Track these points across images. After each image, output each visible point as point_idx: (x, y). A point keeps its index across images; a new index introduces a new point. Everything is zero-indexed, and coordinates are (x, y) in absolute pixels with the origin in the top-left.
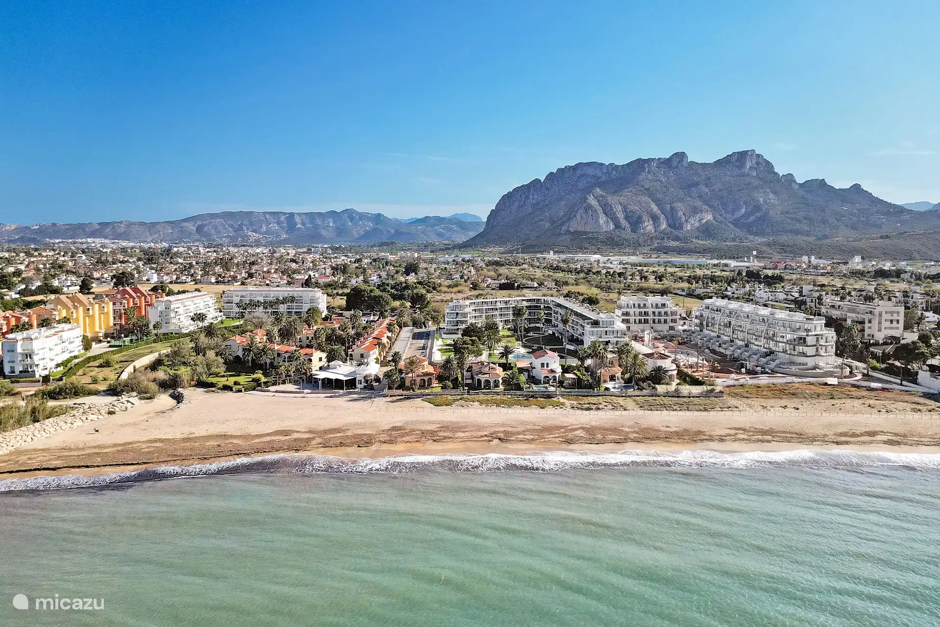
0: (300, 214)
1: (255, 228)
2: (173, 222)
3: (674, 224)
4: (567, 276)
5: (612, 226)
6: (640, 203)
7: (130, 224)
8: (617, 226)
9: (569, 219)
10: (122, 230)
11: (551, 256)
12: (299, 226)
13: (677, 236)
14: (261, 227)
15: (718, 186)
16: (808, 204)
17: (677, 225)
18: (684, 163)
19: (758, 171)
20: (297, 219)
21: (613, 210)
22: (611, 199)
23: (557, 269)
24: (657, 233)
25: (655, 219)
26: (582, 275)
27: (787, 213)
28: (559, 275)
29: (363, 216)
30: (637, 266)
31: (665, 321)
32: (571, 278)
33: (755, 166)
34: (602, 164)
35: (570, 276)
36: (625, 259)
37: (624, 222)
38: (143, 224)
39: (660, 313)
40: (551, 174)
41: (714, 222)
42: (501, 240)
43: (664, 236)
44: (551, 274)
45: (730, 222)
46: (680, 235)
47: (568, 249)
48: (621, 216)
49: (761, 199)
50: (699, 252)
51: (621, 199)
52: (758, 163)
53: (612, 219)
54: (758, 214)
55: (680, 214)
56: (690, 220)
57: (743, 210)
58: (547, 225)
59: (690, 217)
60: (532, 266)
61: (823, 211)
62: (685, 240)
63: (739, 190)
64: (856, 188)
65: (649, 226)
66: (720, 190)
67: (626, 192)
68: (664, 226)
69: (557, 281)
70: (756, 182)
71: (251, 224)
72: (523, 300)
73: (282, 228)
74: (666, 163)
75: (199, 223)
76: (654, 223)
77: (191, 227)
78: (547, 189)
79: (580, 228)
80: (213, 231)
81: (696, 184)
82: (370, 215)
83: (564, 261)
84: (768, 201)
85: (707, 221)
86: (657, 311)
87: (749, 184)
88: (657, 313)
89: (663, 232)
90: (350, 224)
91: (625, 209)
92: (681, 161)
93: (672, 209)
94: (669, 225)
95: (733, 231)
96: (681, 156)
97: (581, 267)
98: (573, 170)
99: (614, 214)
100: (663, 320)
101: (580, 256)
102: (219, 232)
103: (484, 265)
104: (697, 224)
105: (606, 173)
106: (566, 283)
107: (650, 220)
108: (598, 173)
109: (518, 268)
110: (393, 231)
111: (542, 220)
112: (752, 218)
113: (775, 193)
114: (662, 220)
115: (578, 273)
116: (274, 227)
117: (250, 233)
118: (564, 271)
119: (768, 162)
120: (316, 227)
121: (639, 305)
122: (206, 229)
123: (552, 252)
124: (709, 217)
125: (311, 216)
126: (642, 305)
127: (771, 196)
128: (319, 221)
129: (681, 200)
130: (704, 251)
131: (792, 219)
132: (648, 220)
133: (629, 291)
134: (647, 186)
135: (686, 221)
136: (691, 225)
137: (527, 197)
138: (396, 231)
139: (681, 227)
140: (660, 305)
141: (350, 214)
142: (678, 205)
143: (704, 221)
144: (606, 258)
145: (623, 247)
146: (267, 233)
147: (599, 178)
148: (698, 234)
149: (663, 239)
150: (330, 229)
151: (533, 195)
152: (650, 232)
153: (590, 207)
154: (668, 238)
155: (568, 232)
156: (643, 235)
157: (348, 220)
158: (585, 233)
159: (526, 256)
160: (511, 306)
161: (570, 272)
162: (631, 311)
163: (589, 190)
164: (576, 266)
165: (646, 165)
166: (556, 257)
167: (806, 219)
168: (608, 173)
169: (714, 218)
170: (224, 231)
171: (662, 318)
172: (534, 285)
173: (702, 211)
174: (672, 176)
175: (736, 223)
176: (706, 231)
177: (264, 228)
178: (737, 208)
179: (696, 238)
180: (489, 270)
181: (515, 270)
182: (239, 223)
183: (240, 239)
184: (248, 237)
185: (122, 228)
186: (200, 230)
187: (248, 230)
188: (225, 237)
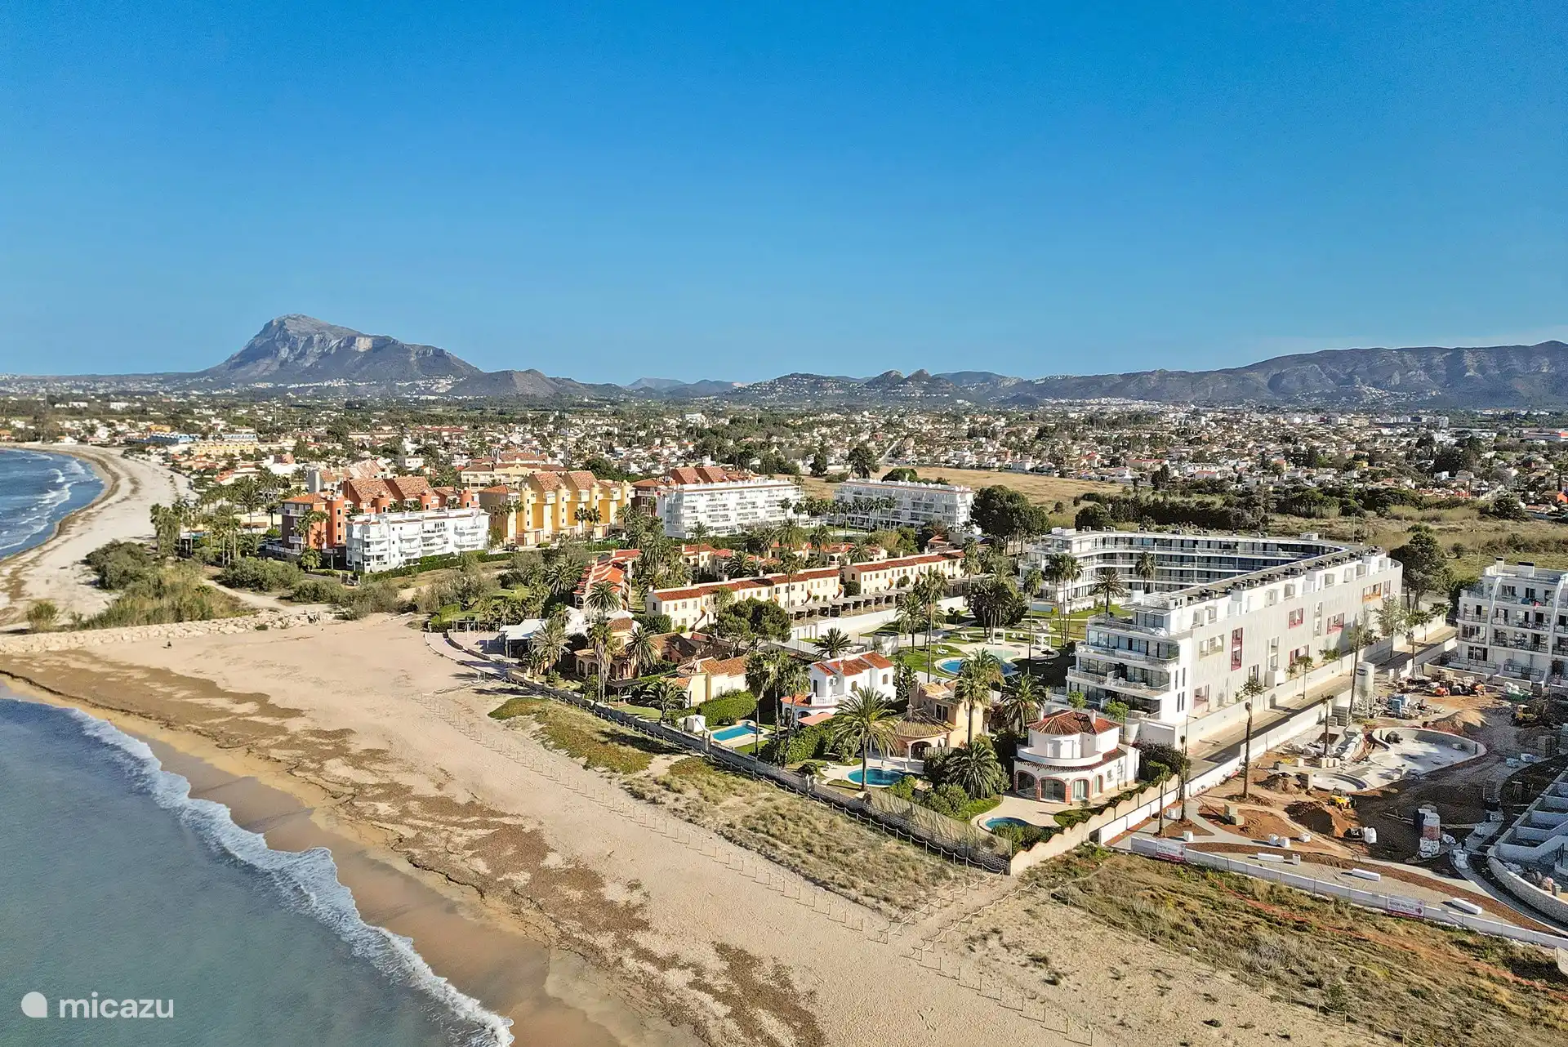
0: (1473, 351)
1: (1377, 378)
2: (1232, 371)
7: (1164, 376)
10: (1153, 385)
12: (1470, 373)
14: (1389, 377)
20: (1469, 360)
38: (1184, 375)
71: (1371, 371)
73: (1435, 377)
75: (1275, 371)
77: (1262, 379)
80: (1297, 386)
102: (1308, 388)
116: (1418, 376)
117: (1365, 388)
120: (1509, 375)
122: (1284, 382)
128: (1516, 363)
146: (1397, 388)
170: (1318, 384)
177: (1396, 379)
182: (1349, 370)
183: (1344, 399)
184: (1359, 394)
185: (1153, 382)
186: (1273, 384)
187: (1363, 382)
188: (1316, 395)
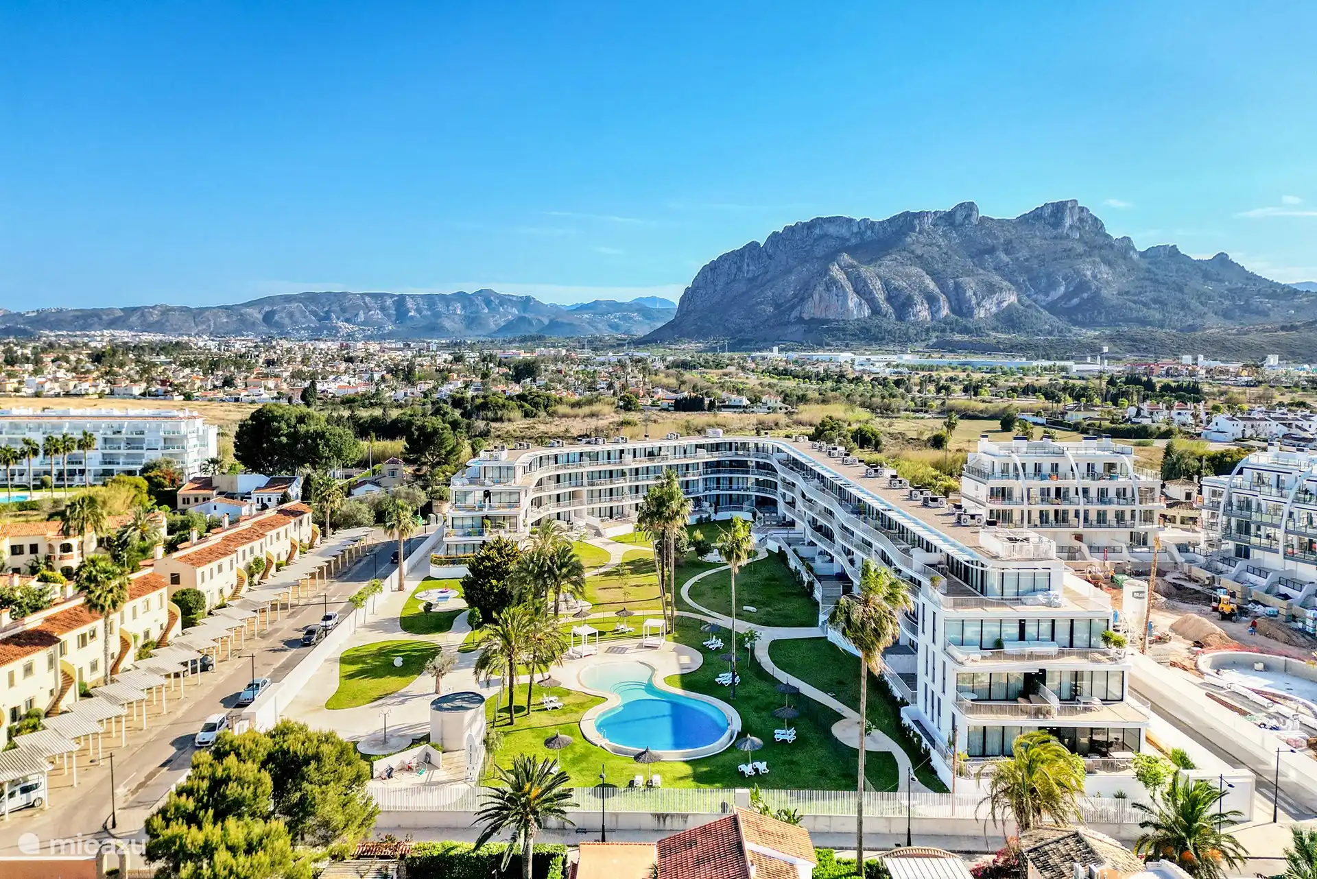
0: (413, 297)
1: (347, 315)
2: (227, 308)
3: (961, 308)
4: (802, 385)
5: (867, 312)
6: (908, 276)
7: (166, 311)
8: (876, 311)
9: (802, 300)
10: (155, 318)
11: (776, 356)
12: (412, 313)
13: (965, 326)
14: (357, 315)
15: (1023, 254)
16: (1157, 281)
17: (965, 310)
18: (974, 221)
19: (1082, 232)
20: (410, 304)
21: (868, 287)
22: (866, 271)
23: (785, 373)
24: (934, 322)
25: (931, 299)
26: (829, 384)
27: (1127, 293)
28: (790, 384)
29: (504, 300)
30: (917, 369)
31: (1120, 517)
32: (812, 389)
33: (1078, 224)
34: (850, 221)
35: (808, 385)
36: (894, 359)
37: (885, 306)
38: (184, 310)
39: (1103, 493)
40: (775, 234)
41: (1019, 306)
42: (699, 333)
43: (946, 326)
44: (775, 381)
45: (1043, 307)
46: (970, 325)
47: (801, 344)
48: (880, 296)
49: (1089, 273)
50: (1004, 350)
51: (881, 270)
52: (1081, 220)
53: (867, 300)
54: (1085, 295)
55: (969, 293)
56: (983, 303)
57: (1063, 289)
58: (769, 310)
59: (983, 298)
60: (743, 368)
61: (1181, 290)
62: (978, 331)
63: (1055, 259)
64: (1222, 259)
65: (922, 312)
66: (1027, 260)
67: (887, 261)
68: (945, 311)
69: (787, 395)
70: (1080, 248)
71: (344, 310)
72: (697, 446)
73: (388, 316)
74: (948, 219)
75: (267, 309)
76: (930, 308)
77: (256, 314)
78: (770, 257)
79: (820, 314)
80: (287, 321)
81: (992, 251)
82: (514, 299)
83: (797, 361)
84: (1099, 276)
85: (1009, 305)
86: (1094, 486)
87: (1070, 250)
88: (1093, 494)
89: (945, 321)
90: (486, 311)
91: (886, 284)
92: (968, 216)
93: (957, 286)
94: (953, 310)
95: (1048, 320)
96: (969, 208)
97: (825, 371)
98: (808, 228)
99: (871, 293)
100: (1111, 516)
101: (821, 354)
102: (296, 322)
103: (662, 368)
104: (994, 309)
105: (857, 233)
106: (803, 399)
107: (925, 302)
108: (844, 231)
109: (720, 372)
110: (546, 322)
111: (762, 303)
112: (1075, 301)
113: (1109, 264)
114: (942, 303)
115: (823, 380)
116: (377, 315)
117: (340, 324)
118: (797, 377)
119: (1096, 219)
120: (437, 315)
121: (1038, 468)
122: (276, 317)
123: (776, 349)
124: (1011, 299)
125: (430, 299)
126: (1046, 469)
127: (1104, 268)
128: (441, 307)
129: (969, 273)
130: (1012, 349)
131: (1135, 302)
132: (922, 303)
133: (927, 416)
134: (919, 252)
135: (978, 304)
136: (985, 310)
137: (739, 269)
138: (551, 321)
139: (970, 313)
140: (1099, 469)
141: (487, 297)
142: (964, 280)
143: (1005, 304)
144: (864, 358)
145: (884, 342)
146: (363, 324)
147: (848, 240)
148: (995, 323)
149: (944, 331)
150: (457, 319)
151: (748, 265)
152: (924, 321)
153: (834, 282)
154: (952, 330)
155: (800, 320)
156: (914, 324)
157: (483, 305)
158: (827, 321)
159: (736, 355)
160: (664, 463)
161: (808, 378)
162: (1018, 486)
163: (831, 256)
164: (816, 370)
165: (916, 222)
166: (783, 356)
167: (1155, 301)
168: (861, 234)
169: (1019, 300)
170: (304, 320)
171: (1111, 510)
172: (741, 401)
173: (1001, 289)
174: (955, 239)
175: (1052, 308)
176: (1009, 320)
177: (361, 317)
178: (1053, 285)
179: (994, 329)
180: (667, 376)
181: (714, 375)
182: (326, 309)
183: (325, 332)
184: (337, 329)
185: (155, 316)
186: (268, 318)
187: (338, 318)
188: (304, 329)
